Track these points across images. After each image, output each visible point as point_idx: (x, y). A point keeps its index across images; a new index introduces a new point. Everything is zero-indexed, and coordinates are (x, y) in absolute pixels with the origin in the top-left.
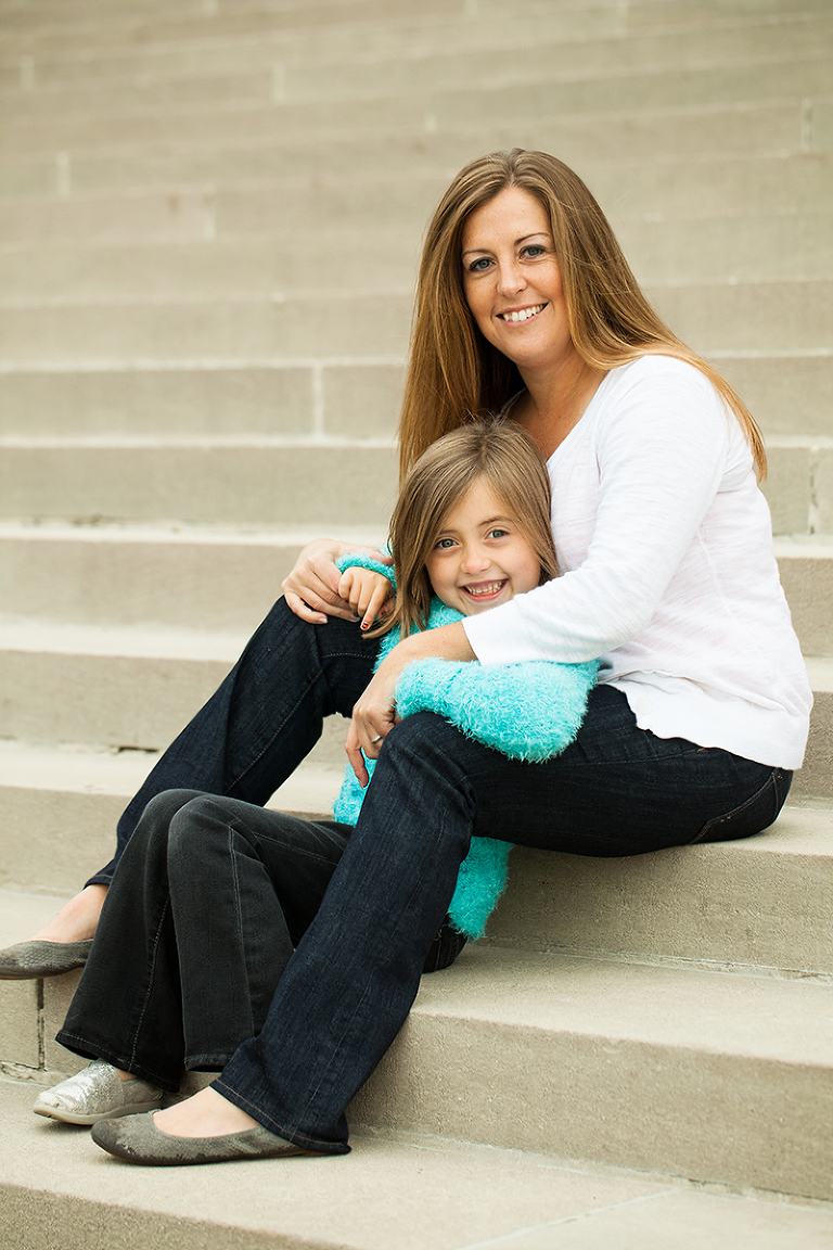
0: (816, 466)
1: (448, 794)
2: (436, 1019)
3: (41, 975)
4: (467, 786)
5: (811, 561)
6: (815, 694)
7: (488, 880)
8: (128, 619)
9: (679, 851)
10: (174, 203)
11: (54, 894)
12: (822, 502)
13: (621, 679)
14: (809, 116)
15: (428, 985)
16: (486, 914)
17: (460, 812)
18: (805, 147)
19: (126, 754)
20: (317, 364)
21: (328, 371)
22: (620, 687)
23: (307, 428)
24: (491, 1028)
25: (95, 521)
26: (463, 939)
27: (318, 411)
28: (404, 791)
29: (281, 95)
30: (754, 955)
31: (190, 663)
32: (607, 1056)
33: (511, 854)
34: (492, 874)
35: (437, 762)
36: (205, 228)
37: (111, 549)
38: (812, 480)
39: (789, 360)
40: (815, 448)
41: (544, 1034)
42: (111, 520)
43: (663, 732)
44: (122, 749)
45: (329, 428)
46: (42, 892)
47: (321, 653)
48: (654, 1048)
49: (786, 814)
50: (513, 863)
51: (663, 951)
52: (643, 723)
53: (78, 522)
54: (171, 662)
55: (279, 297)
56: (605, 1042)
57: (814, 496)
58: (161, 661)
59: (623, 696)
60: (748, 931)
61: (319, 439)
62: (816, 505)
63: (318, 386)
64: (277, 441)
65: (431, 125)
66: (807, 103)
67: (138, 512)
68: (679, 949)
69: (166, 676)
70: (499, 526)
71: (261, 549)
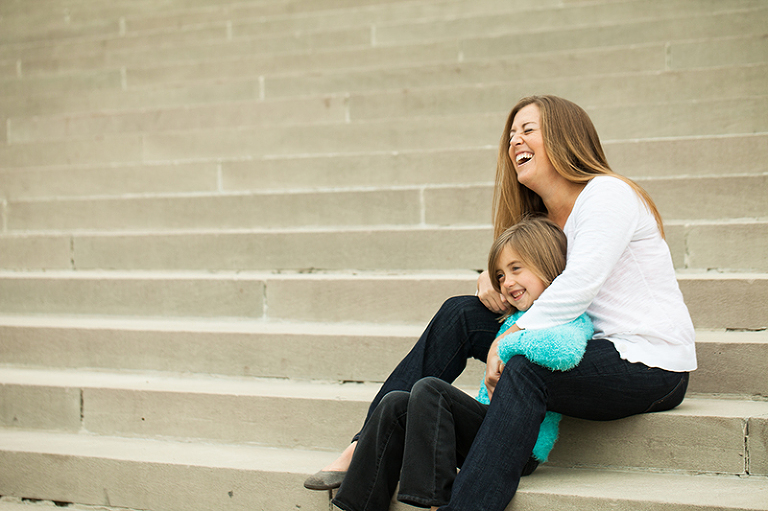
0: (687, 235)
1: (536, 392)
2: (529, 494)
3: (330, 489)
4: (545, 388)
5: (689, 281)
6: (696, 344)
7: (550, 435)
8: (337, 319)
9: (637, 417)
10: (327, 103)
11: (323, 450)
12: (691, 252)
13: (609, 336)
14: (669, 52)
15: (523, 481)
16: (549, 451)
17: (541, 401)
18: (667, 69)
19: (347, 384)
20: (422, 187)
21: (428, 191)
22: (610, 340)
23: (417, 221)
24: (556, 497)
25: (311, 270)
26: (538, 463)
27: (423, 212)
28: (516, 391)
29: (374, 43)
30: (675, 465)
31: (379, 338)
32: (612, 507)
33: (561, 423)
34: (551, 432)
35: (531, 376)
36: (345, 117)
37: (328, 283)
38: (686, 241)
39: (670, 181)
40: (687, 225)
41: (581, 499)
42: (319, 270)
43: (632, 360)
44: (345, 382)
45: (428, 220)
46: (316, 449)
47: (468, 330)
48: (634, 502)
49: (685, 401)
50: (561, 425)
51: (630, 465)
52: (623, 357)
53: (301, 272)
54: (370, 337)
55: (395, 153)
56: (611, 501)
57: (687, 249)
58: (365, 337)
59: (612, 344)
60: (671, 454)
61: (423, 226)
62: (688, 253)
63: (422, 199)
64: (400, 228)
65: (461, 58)
66: (668, 44)
67: (334, 266)
68: (638, 463)
69: (367, 345)
70: (516, 265)
71: (407, 281)
